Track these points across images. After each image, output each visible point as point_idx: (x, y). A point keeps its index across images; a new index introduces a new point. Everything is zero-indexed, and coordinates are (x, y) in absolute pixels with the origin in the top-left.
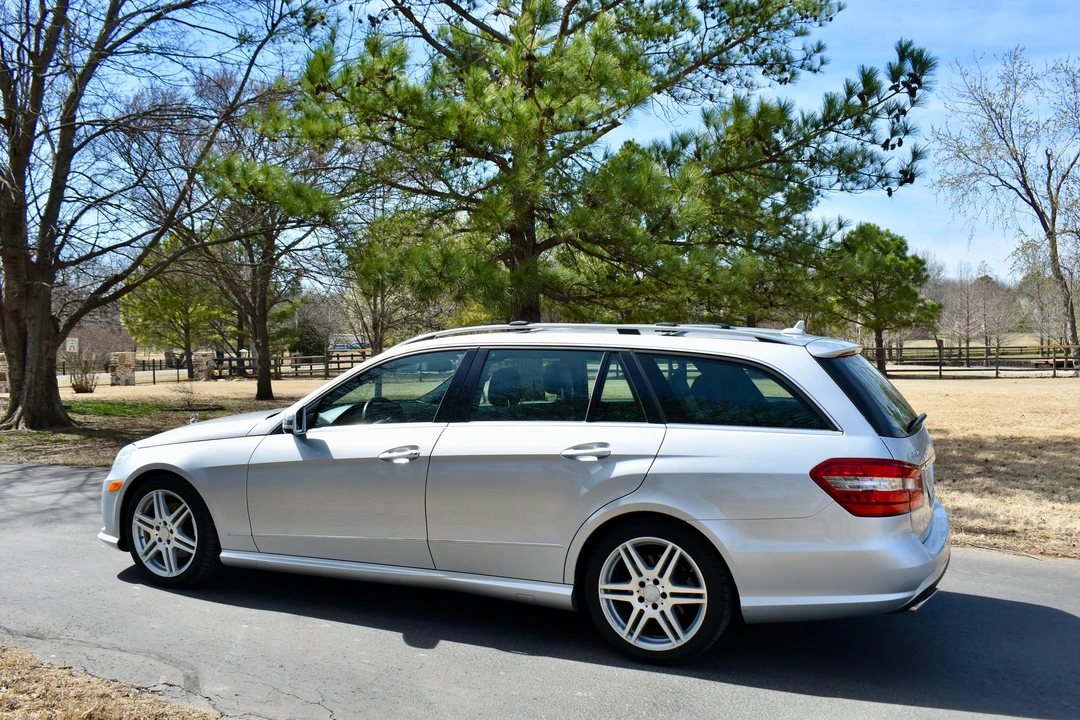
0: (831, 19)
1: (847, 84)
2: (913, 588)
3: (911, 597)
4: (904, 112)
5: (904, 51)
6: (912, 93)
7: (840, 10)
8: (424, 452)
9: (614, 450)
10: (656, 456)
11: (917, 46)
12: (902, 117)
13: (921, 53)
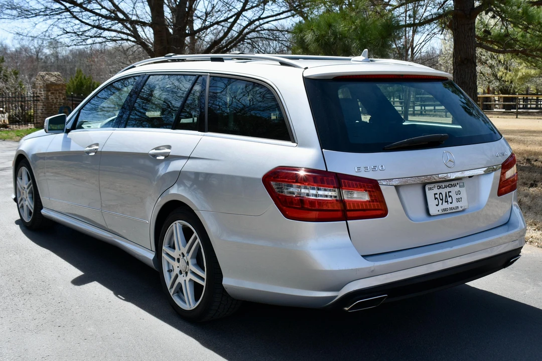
2: (338, 289)
3: (337, 296)
8: (99, 148)
9: (172, 152)
10: (189, 158)
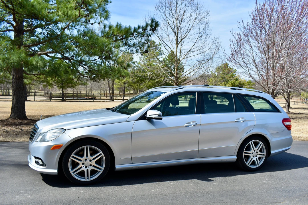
0: (108, 5)
1: (117, 24)
4: (150, 36)
5: (153, 21)
6: (153, 31)
7: (110, 3)
8: (197, 123)
10: (255, 120)
11: (157, 20)
12: (150, 37)
13: (158, 22)
